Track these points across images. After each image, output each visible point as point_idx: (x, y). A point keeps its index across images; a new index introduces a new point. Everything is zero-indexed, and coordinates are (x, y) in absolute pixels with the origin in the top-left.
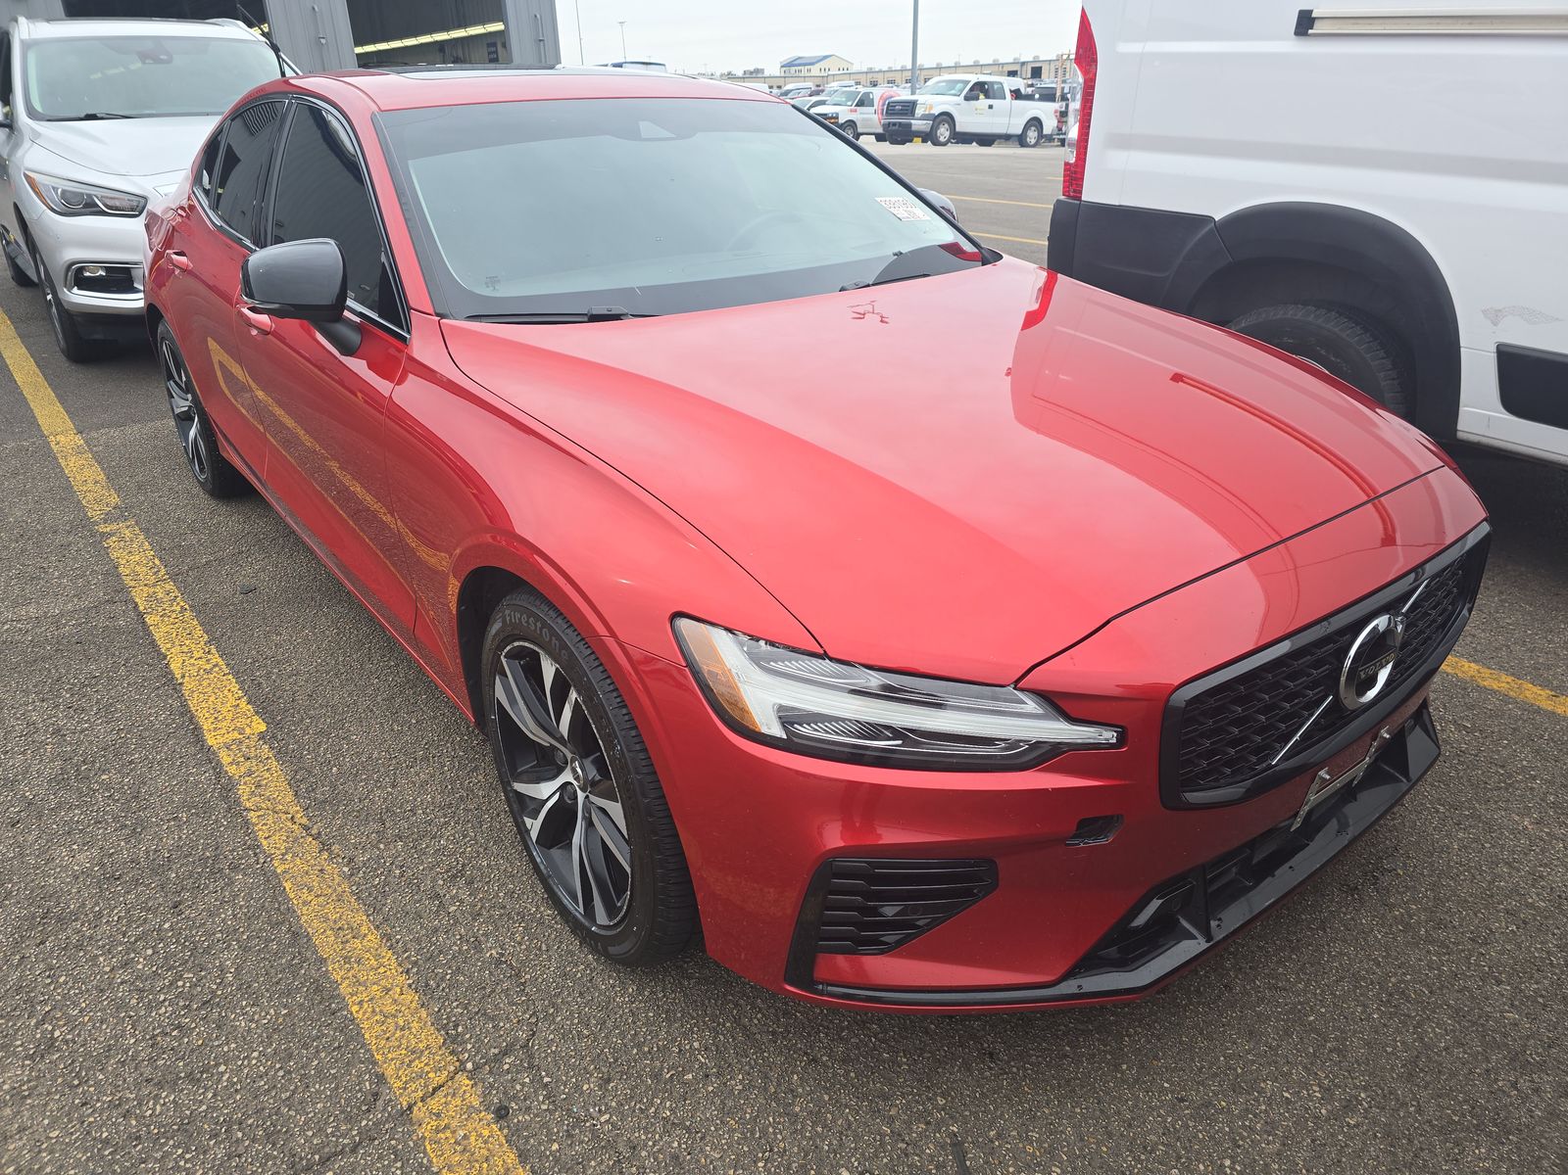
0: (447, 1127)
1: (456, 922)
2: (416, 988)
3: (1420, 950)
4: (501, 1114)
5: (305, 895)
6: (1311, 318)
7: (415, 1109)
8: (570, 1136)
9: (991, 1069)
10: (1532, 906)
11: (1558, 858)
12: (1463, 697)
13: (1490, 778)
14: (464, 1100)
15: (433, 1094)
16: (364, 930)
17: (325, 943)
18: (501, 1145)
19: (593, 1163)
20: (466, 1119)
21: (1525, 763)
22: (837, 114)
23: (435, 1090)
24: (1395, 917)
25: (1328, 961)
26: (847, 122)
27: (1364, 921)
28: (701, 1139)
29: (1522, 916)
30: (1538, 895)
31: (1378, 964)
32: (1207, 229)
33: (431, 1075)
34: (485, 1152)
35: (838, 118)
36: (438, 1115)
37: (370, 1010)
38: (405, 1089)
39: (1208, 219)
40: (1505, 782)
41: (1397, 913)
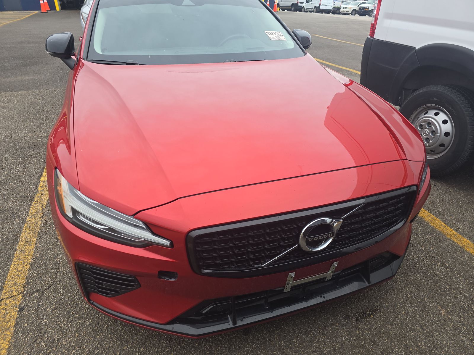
0: (6, 309)
1: (57, 248)
2: (31, 265)
3: (356, 350)
4: (21, 310)
5: (27, 230)
6: (445, 92)
7: (3, 300)
8: (33, 323)
9: (167, 343)
10: (418, 347)
11: (446, 330)
12: (453, 253)
13: (440, 289)
14: (16, 302)
15: (10, 298)
16: (33, 243)
17: (21, 244)
18: (13, 319)
19: (31, 334)
20: (12, 308)
21: (461, 286)
22: (369, 7)
23: (12, 297)
24: (356, 334)
25: (316, 343)
26: (371, 10)
27: (342, 331)
28: (65, 337)
29: (411, 349)
30: (425, 342)
31: (334, 350)
32: (412, 53)
33: (14, 292)
34: (8, 320)
35: (369, 9)
36: (6, 304)
37: (15, 268)
38: (5, 294)
39: (413, 48)
40: (446, 292)
41: (358, 332)
